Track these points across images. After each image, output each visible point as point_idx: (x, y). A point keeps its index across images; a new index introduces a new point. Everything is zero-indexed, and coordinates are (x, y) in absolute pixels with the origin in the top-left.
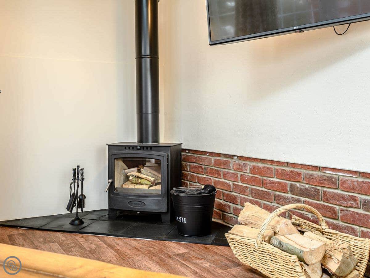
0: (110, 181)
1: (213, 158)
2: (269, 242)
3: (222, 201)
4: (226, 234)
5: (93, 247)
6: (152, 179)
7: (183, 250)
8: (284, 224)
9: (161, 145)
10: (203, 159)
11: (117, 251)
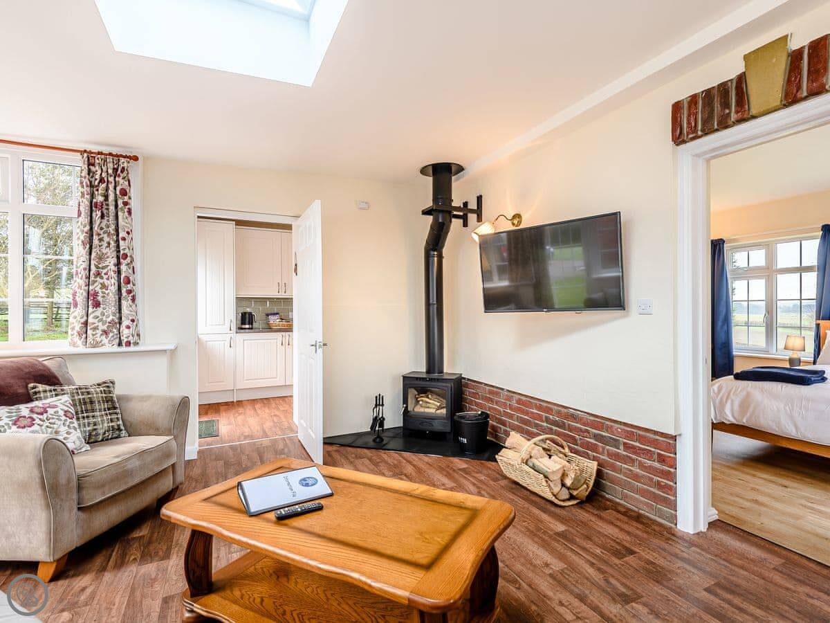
0: (405, 406)
1: (488, 388)
2: (526, 463)
3: (495, 424)
4: (497, 456)
5: (396, 462)
6: (439, 404)
7: (464, 466)
8: (537, 451)
9: (446, 377)
10: (479, 388)
11: (414, 466)
